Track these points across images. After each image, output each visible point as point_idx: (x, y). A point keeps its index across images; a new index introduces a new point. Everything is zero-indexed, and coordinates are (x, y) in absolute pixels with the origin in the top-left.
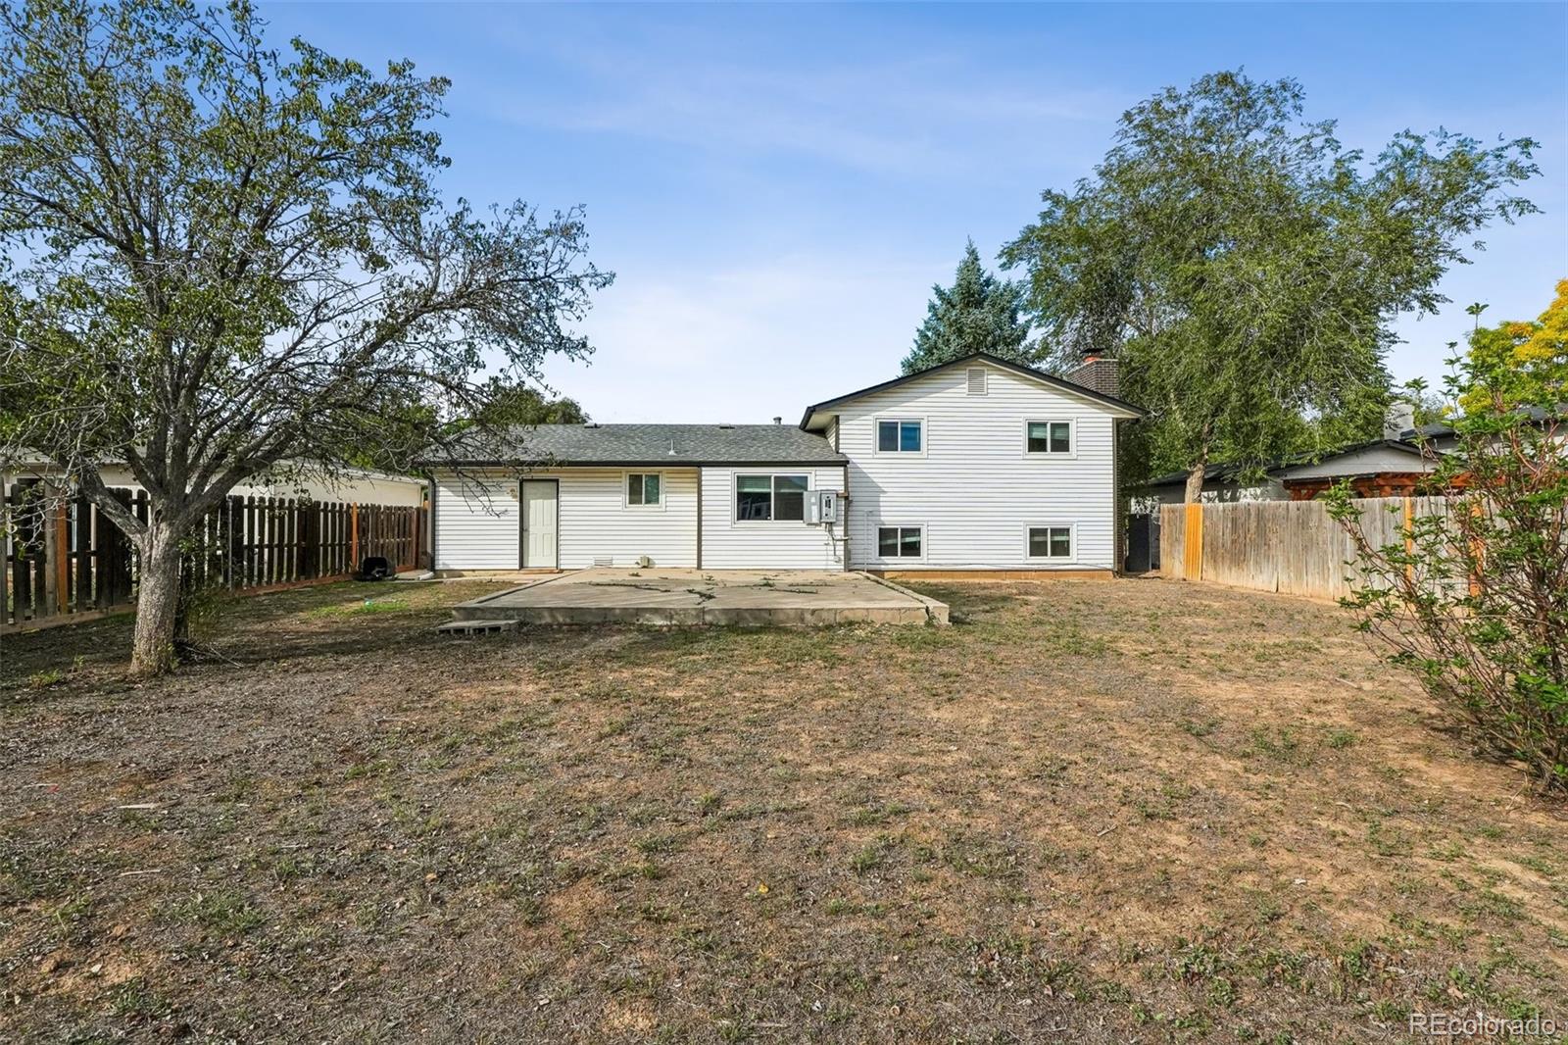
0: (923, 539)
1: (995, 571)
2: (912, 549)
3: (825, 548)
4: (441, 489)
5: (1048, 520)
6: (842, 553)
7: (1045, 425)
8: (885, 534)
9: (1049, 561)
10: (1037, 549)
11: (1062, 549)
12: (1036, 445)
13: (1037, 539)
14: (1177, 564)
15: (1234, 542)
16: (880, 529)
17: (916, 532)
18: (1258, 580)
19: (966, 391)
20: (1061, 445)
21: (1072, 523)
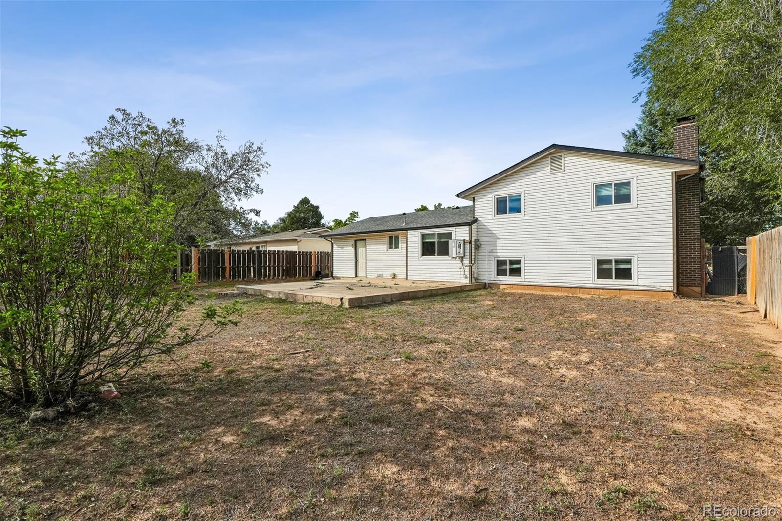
0: (522, 266)
1: (571, 288)
2: (516, 272)
3: (459, 270)
4: (334, 245)
5: (612, 253)
6: (468, 273)
7: (611, 184)
8: (500, 263)
9: (614, 282)
10: (603, 273)
11: (625, 274)
12: (601, 201)
13: (605, 267)
16: (497, 260)
17: (518, 262)
19: (549, 171)
20: (623, 198)
21: (634, 255)
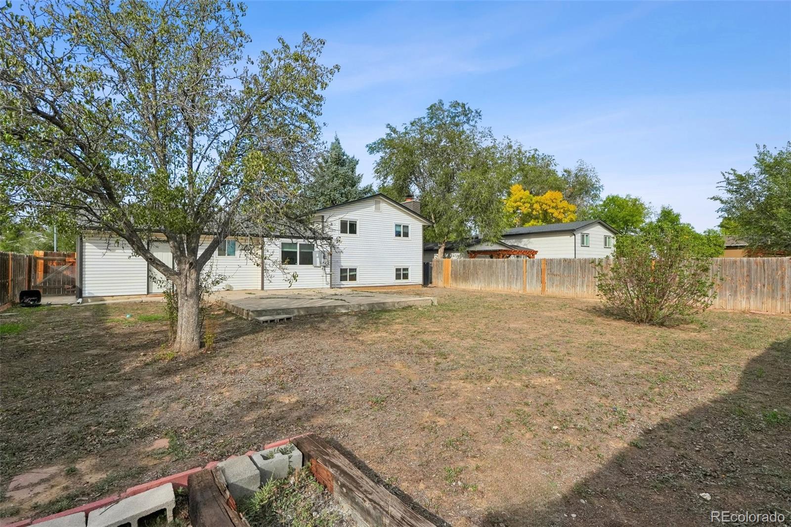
0: (358, 273)
1: (383, 286)
2: (353, 278)
3: (322, 278)
4: (87, 244)
5: (402, 265)
6: (329, 280)
7: (400, 226)
8: (343, 271)
9: (402, 281)
10: (398, 277)
11: (406, 276)
12: (398, 234)
13: (398, 273)
14: (440, 281)
15: (464, 273)
16: (341, 269)
17: (355, 270)
18: (475, 286)
19: (374, 209)
20: (406, 235)
21: (409, 266)
